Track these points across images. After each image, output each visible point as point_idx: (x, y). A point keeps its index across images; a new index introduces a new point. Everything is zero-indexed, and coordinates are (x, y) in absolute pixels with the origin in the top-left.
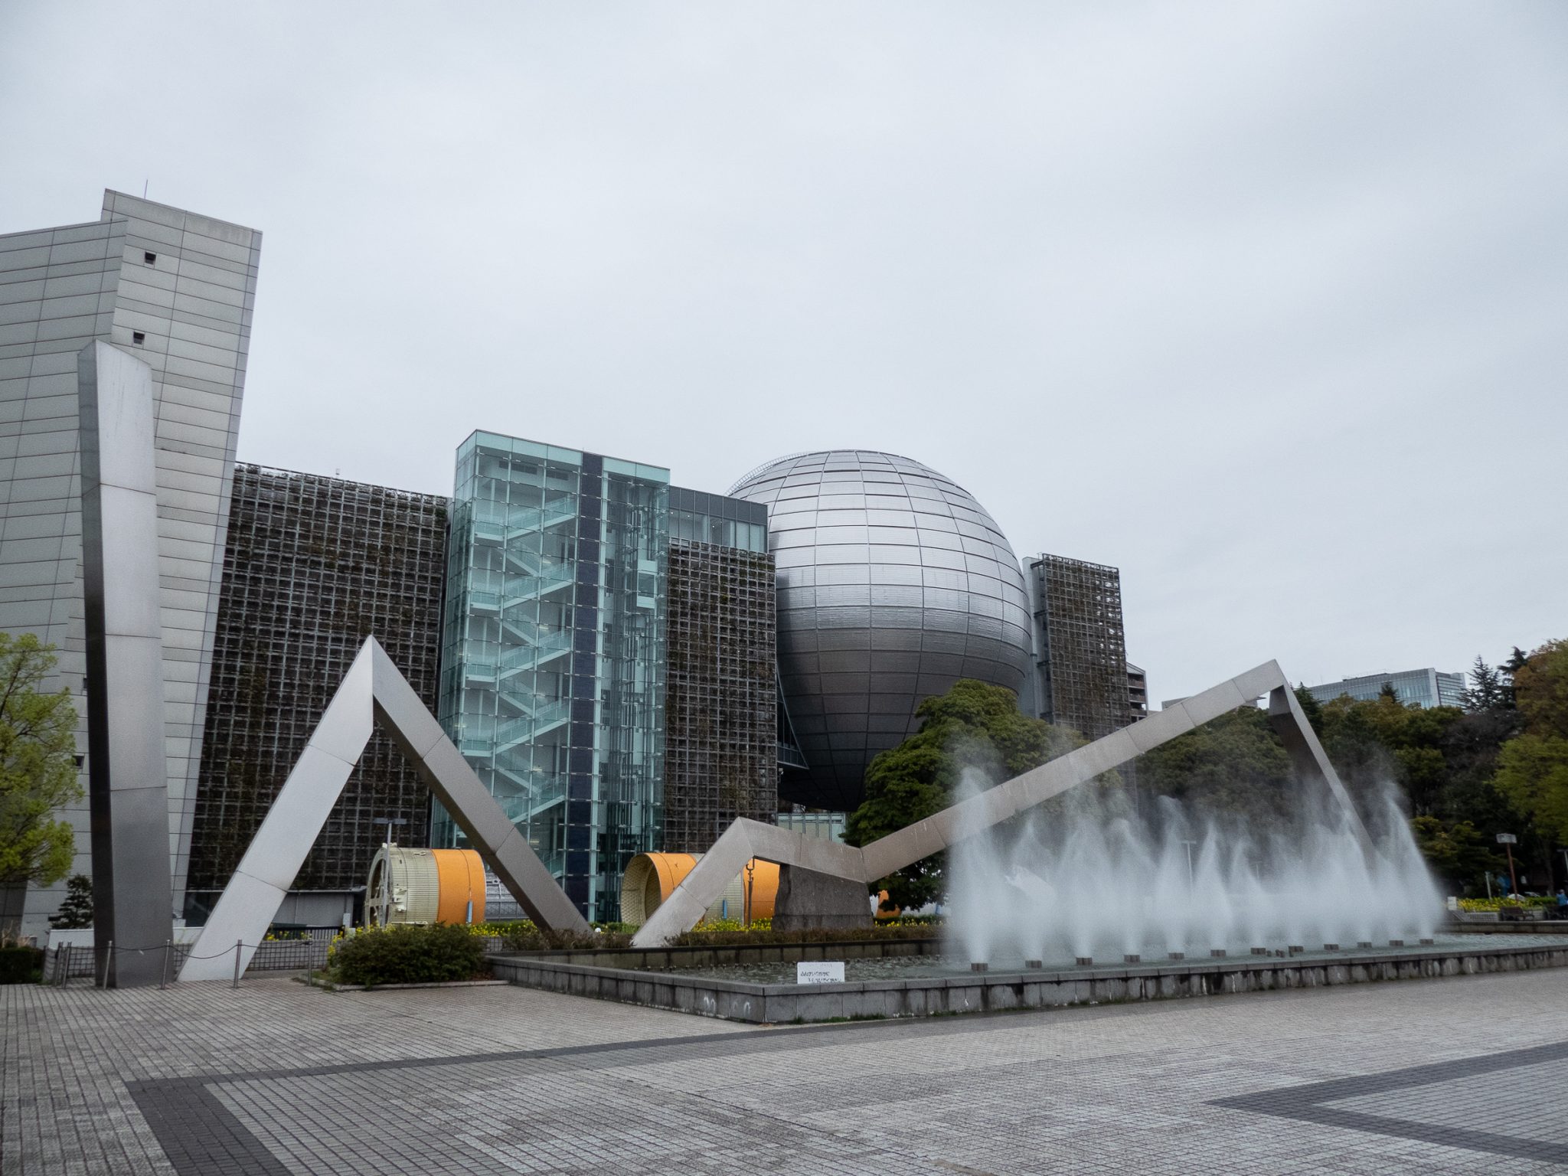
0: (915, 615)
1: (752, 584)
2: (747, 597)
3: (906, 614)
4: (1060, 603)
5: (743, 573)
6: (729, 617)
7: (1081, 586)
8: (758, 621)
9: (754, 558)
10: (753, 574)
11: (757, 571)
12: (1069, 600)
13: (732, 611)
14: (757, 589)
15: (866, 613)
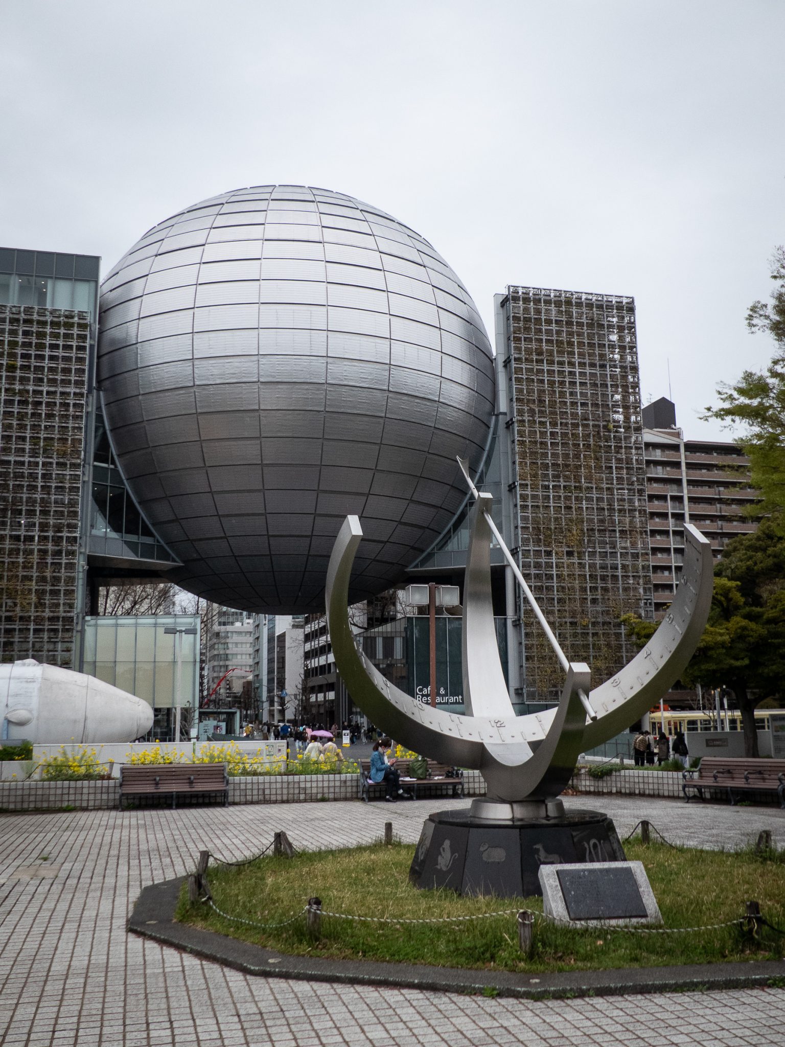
0: (247, 365)
1: (54, 347)
2: (46, 363)
3: (237, 364)
4: (534, 345)
5: (41, 335)
6: (17, 387)
7: (569, 323)
8: (61, 389)
9: (59, 317)
10: (56, 336)
11: (62, 331)
12: (548, 341)
13: (23, 380)
14: (61, 353)
15: (187, 368)
